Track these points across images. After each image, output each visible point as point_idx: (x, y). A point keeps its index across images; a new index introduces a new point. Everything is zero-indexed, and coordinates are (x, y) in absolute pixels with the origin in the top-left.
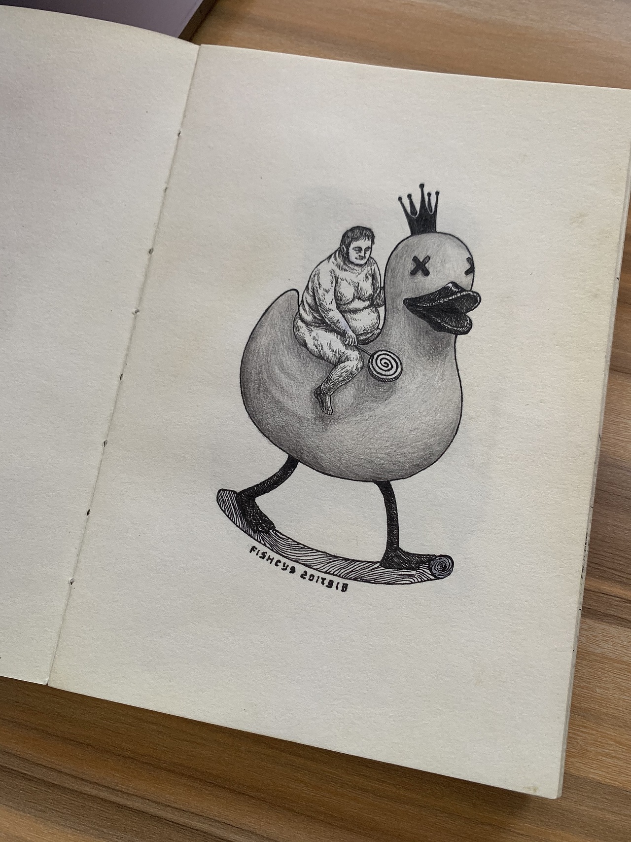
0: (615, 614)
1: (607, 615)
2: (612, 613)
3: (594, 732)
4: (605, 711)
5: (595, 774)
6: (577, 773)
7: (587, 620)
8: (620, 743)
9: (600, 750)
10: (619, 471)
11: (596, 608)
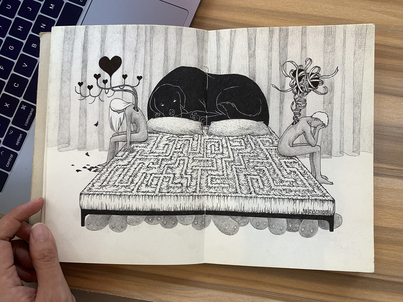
0: (385, 174)
1: (382, 174)
2: (384, 173)
3: (382, 212)
4: (385, 205)
5: (384, 225)
6: (378, 225)
7: (376, 177)
8: (391, 214)
9: (384, 217)
10: (381, 127)
11: (378, 173)
